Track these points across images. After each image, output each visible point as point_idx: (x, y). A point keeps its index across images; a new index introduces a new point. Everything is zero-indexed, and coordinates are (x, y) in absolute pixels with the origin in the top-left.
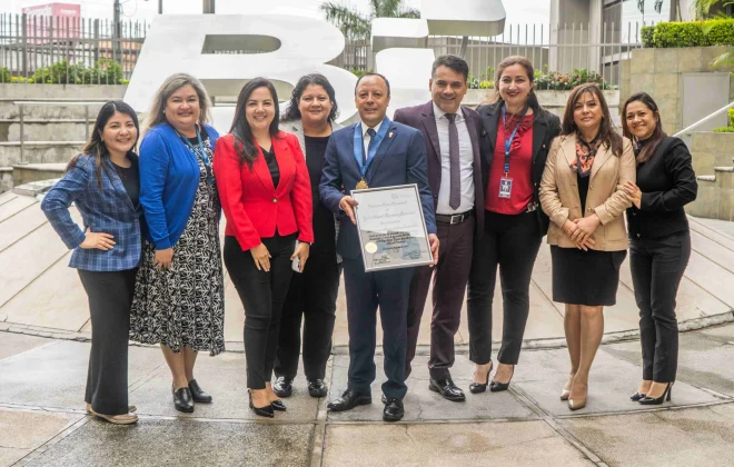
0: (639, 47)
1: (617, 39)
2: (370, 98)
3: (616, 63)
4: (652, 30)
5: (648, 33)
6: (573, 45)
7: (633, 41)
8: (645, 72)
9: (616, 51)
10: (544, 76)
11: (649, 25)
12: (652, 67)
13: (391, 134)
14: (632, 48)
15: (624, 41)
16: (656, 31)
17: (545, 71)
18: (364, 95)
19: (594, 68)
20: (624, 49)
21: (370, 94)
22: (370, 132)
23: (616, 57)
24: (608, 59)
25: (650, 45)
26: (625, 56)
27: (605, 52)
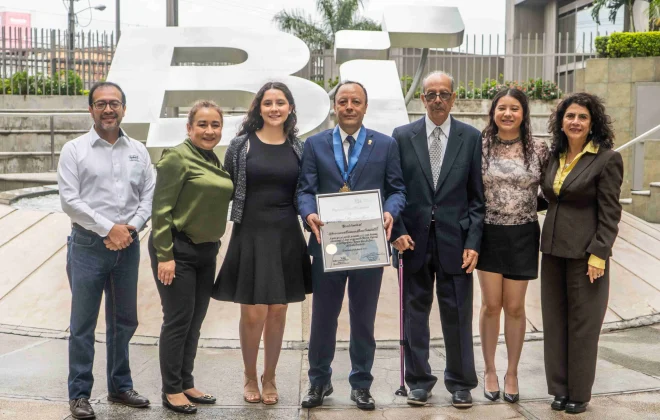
0: (593, 57)
1: (572, 49)
2: (349, 105)
3: (570, 72)
4: (606, 40)
5: (601, 43)
6: (528, 55)
7: (587, 51)
8: (599, 81)
9: (571, 60)
10: (500, 86)
11: (603, 35)
12: (606, 76)
13: (370, 141)
14: (586, 57)
15: (579, 51)
16: (609, 41)
17: (501, 80)
18: (343, 102)
19: (549, 78)
20: (579, 58)
21: (349, 102)
22: (349, 139)
23: (571, 67)
24: (563, 68)
25: (604, 55)
26: (580, 65)
27: (560, 61)
